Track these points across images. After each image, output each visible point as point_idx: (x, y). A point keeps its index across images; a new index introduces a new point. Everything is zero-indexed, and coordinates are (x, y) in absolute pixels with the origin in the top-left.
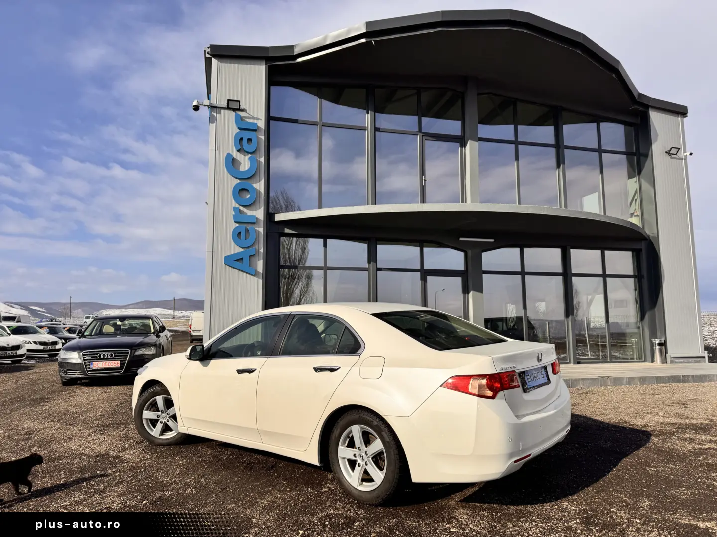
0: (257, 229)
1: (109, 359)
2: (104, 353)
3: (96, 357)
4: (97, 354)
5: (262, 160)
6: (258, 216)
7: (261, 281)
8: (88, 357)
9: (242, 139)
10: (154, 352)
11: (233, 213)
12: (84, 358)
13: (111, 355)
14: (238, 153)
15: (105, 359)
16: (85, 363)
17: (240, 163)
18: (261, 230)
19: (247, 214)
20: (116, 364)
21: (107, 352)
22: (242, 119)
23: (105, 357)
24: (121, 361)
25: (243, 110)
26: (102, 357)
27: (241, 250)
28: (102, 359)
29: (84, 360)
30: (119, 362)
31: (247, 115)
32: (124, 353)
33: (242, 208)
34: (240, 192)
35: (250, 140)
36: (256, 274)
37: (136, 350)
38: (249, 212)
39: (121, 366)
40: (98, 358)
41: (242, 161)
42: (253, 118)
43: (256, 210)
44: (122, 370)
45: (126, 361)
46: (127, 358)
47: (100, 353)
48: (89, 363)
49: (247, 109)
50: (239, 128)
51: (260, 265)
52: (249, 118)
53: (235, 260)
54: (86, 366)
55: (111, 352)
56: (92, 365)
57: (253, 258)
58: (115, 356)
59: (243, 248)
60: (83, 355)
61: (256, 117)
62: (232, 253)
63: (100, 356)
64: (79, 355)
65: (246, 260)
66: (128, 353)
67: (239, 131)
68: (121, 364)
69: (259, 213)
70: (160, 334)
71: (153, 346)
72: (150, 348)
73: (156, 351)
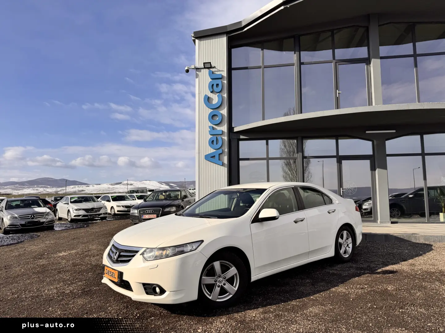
0: (223, 137)
1: (151, 213)
2: (148, 210)
4: (145, 211)
5: (226, 96)
6: (223, 130)
7: (226, 169)
8: (142, 213)
9: (213, 85)
10: (175, 210)
11: (210, 130)
12: (139, 213)
13: (152, 211)
14: (212, 94)
15: (149, 213)
16: (140, 215)
17: (213, 99)
18: (226, 138)
19: (217, 129)
20: (155, 217)
21: (150, 210)
22: (213, 73)
24: (157, 215)
25: (214, 67)
27: (215, 151)
28: (148, 213)
29: (140, 214)
31: (216, 70)
33: (214, 126)
34: (213, 117)
35: (217, 85)
36: (223, 165)
37: (165, 209)
38: (219, 128)
40: (146, 213)
41: (214, 98)
42: (220, 71)
43: (222, 126)
45: (159, 215)
46: (160, 213)
49: (216, 66)
50: (211, 79)
51: (225, 159)
52: (217, 71)
53: (212, 157)
54: (140, 217)
56: (143, 216)
57: (221, 156)
58: (154, 212)
59: (215, 149)
60: (139, 211)
61: (221, 70)
62: (209, 153)
64: (138, 211)
65: (217, 157)
66: (160, 210)
67: (211, 80)
69: (224, 128)
70: (184, 200)
71: (174, 207)
72: (172, 207)
73: (176, 209)
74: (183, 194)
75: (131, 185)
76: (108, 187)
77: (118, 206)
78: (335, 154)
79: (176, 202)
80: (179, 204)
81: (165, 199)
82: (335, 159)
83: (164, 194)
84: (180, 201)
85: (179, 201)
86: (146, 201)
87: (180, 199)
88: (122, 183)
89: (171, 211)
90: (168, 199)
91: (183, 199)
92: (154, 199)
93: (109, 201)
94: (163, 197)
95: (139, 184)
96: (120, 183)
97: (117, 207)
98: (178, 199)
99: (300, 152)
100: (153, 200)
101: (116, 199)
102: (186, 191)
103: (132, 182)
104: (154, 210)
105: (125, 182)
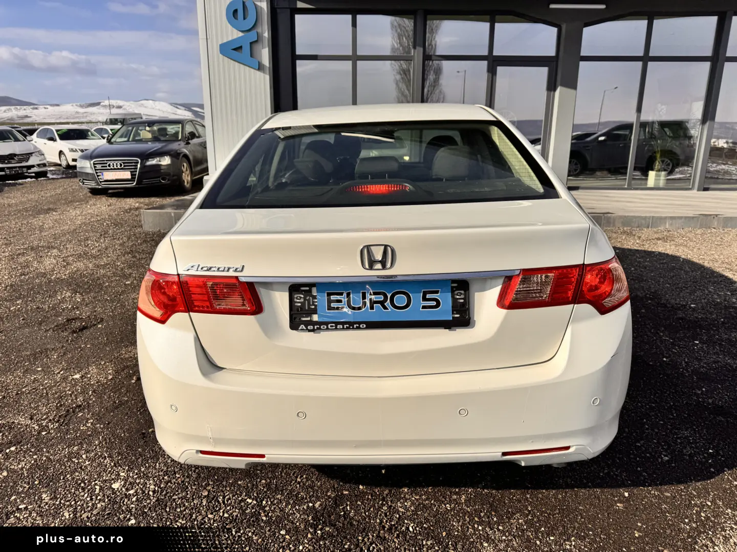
0: (259, 3)
1: (118, 169)
2: (113, 162)
3: (106, 166)
4: (106, 163)
7: (268, 77)
8: (99, 167)
10: (169, 162)
12: (95, 167)
13: (121, 165)
15: (115, 169)
16: (96, 172)
20: (127, 175)
21: (116, 162)
23: (115, 167)
24: (131, 172)
26: (112, 167)
28: (111, 169)
29: (95, 170)
30: (129, 173)
32: (134, 163)
37: (146, 160)
39: (132, 178)
40: (108, 168)
44: (134, 181)
45: (136, 171)
46: (137, 168)
47: (109, 163)
48: (100, 172)
51: (266, 56)
54: (98, 176)
55: (120, 162)
56: (103, 175)
57: (255, 46)
58: (124, 166)
60: (94, 164)
62: (230, 39)
63: (109, 166)
64: (90, 164)
66: (138, 163)
68: (132, 175)
70: (190, 141)
71: (167, 156)
72: (163, 158)
73: (172, 161)
74: (189, 129)
75: (120, 107)
76: (76, 110)
77: (72, 150)
78: (486, 53)
79: (175, 146)
80: (178, 152)
81: (155, 139)
82: (485, 63)
83: (148, 128)
84: (182, 144)
85: (179, 145)
86: (112, 143)
87: (180, 140)
88: (102, 104)
89: (161, 165)
90: (162, 138)
91: (189, 139)
92: (130, 140)
93: (52, 139)
94: (149, 136)
95: (133, 106)
96: (98, 104)
97: (70, 151)
98: (178, 140)
99: (421, 47)
100: (128, 141)
101: (67, 135)
102: (194, 122)
103: (120, 103)
104: (124, 163)
105: (106, 103)
